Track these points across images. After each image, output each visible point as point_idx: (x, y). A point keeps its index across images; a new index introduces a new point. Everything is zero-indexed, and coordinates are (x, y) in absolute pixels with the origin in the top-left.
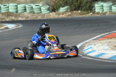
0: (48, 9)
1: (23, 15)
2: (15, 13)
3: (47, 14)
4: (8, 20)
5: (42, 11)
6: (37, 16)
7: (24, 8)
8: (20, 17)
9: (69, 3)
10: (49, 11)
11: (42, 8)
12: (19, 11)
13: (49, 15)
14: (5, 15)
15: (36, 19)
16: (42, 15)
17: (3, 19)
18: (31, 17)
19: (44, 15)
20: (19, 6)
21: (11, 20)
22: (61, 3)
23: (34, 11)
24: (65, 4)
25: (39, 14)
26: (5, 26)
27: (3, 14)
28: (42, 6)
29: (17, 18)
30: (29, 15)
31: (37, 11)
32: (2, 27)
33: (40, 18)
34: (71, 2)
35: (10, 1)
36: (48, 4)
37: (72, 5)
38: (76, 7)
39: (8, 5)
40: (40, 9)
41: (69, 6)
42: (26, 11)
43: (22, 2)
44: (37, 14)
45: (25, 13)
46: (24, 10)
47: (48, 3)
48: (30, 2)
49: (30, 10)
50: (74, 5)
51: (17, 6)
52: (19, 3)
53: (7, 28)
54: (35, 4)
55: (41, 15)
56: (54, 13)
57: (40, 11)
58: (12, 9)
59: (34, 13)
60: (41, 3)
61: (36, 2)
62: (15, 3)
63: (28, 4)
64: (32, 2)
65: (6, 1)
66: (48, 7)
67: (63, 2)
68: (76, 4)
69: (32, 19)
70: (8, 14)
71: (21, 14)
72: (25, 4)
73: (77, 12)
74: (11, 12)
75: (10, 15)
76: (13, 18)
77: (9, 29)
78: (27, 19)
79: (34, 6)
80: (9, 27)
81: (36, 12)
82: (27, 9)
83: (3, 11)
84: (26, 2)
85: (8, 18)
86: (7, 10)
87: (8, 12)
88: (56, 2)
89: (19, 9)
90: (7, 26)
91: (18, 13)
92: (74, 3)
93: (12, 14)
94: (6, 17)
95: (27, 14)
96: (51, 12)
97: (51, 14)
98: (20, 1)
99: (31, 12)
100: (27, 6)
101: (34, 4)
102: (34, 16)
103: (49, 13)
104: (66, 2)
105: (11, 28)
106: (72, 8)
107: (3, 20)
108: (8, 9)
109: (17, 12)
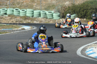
0: (59, 16)
1: (38, 19)
2: (31, 17)
3: (57, 19)
4: (25, 22)
5: (54, 17)
6: (49, 21)
7: (39, 14)
8: (35, 21)
9: (77, 12)
10: (59, 18)
11: (54, 14)
12: (35, 16)
13: (59, 20)
14: (23, 18)
15: (48, 23)
16: (54, 20)
17: (21, 21)
18: (44, 21)
19: (55, 20)
20: (35, 11)
21: (27, 23)
22: (70, 11)
23: (47, 16)
24: (73, 12)
25: (51, 19)
26: (22, 28)
27: (21, 17)
28: (54, 13)
29: (33, 21)
30: (43, 20)
31: (50, 17)
32: (19, 28)
33: (51, 22)
34: (78, 11)
35: (27, 7)
36: (59, 12)
37: (79, 14)
38: (82, 16)
39: (26, 10)
40: (52, 15)
41: (77, 14)
42: (40, 16)
43: (37, 8)
44: (49, 19)
45: (40, 18)
46: (39, 15)
47: (59, 10)
48: (44, 9)
49: (44, 15)
50: (81, 14)
51: (33, 11)
52: (35, 9)
53: (24, 29)
54: (49, 11)
55: (52, 20)
56: (63, 19)
57: (52, 17)
58: (29, 14)
59: (47, 18)
60: (53, 10)
61: (49, 9)
62: (32, 9)
63: (43, 10)
64: (46, 9)
65: (24, 7)
66: (59, 14)
67: (72, 11)
68: (82, 13)
69: (45, 23)
70: (26, 18)
71: (36, 18)
72: (40, 10)
73: (83, 19)
74: (28, 16)
75: (27, 19)
76: (30, 21)
77: (25, 30)
78: (41, 23)
79: (47, 12)
80: (26, 29)
81: (48, 17)
82: (41, 14)
83: (22, 14)
84: (41, 9)
85: (25, 21)
86: (24, 14)
87: (26, 16)
88: (66, 10)
89: (34, 14)
90: (24, 28)
91: (33, 18)
92: (80, 12)
93: (29, 18)
94: (23, 20)
95: (41, 18)
96: (61, 18)
97: (61, 20)
98: (36, 7)
99: (45, 17)
100: (41, 12)
101: (47, 11)
102: (47, 21)
103: (60, 19)
104: (74, 11)
105: (27, 29)
106: (79, 16)
107: (21, 23)
108: (26, 14)
109: (33, 16)
